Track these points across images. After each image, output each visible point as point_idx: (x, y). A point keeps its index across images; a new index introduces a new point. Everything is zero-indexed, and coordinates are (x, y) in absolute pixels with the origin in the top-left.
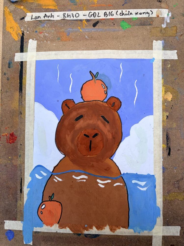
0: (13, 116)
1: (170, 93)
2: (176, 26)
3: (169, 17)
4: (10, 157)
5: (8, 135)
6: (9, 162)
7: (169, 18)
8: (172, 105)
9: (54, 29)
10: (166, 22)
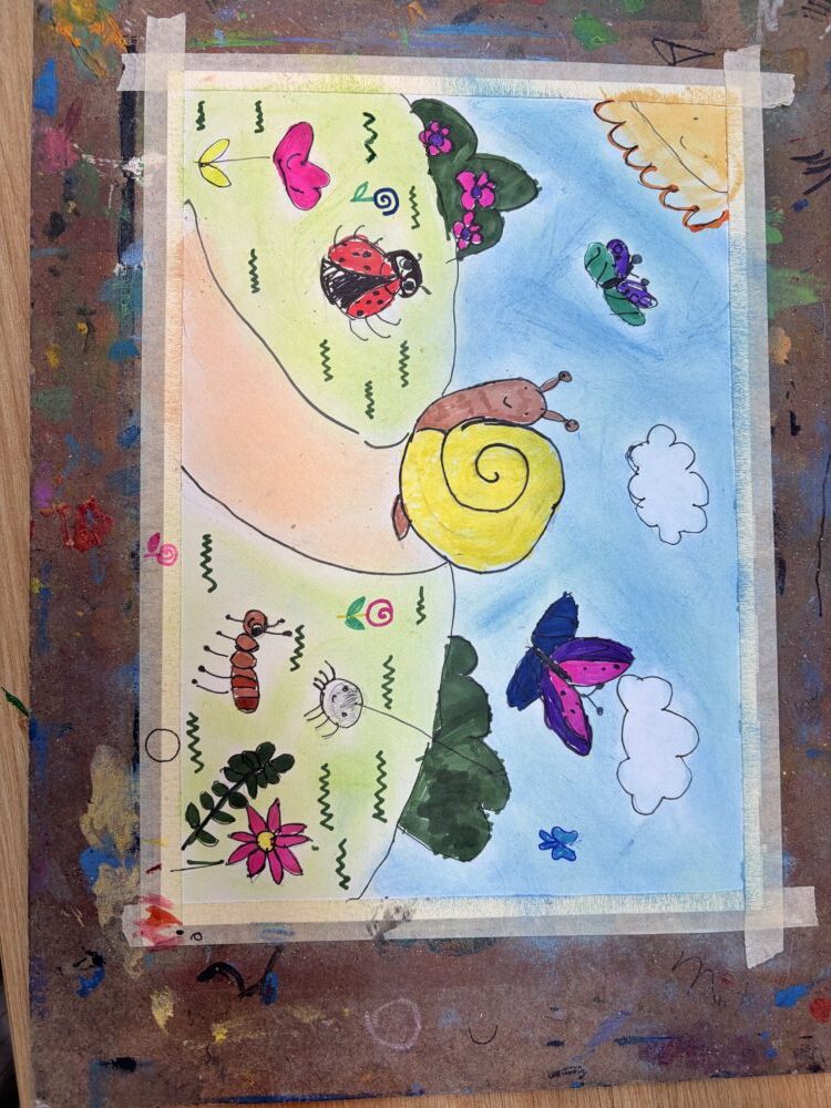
0: (91, 422)
1: (783, 332)
2: (805, 50)
3: (775, 6)
4: (81, 614)
5: (68, 512)
6: (78, 634)
7: (774, 13)
8: (792, 383)
9: (276, 32)
10: (764, 28)
